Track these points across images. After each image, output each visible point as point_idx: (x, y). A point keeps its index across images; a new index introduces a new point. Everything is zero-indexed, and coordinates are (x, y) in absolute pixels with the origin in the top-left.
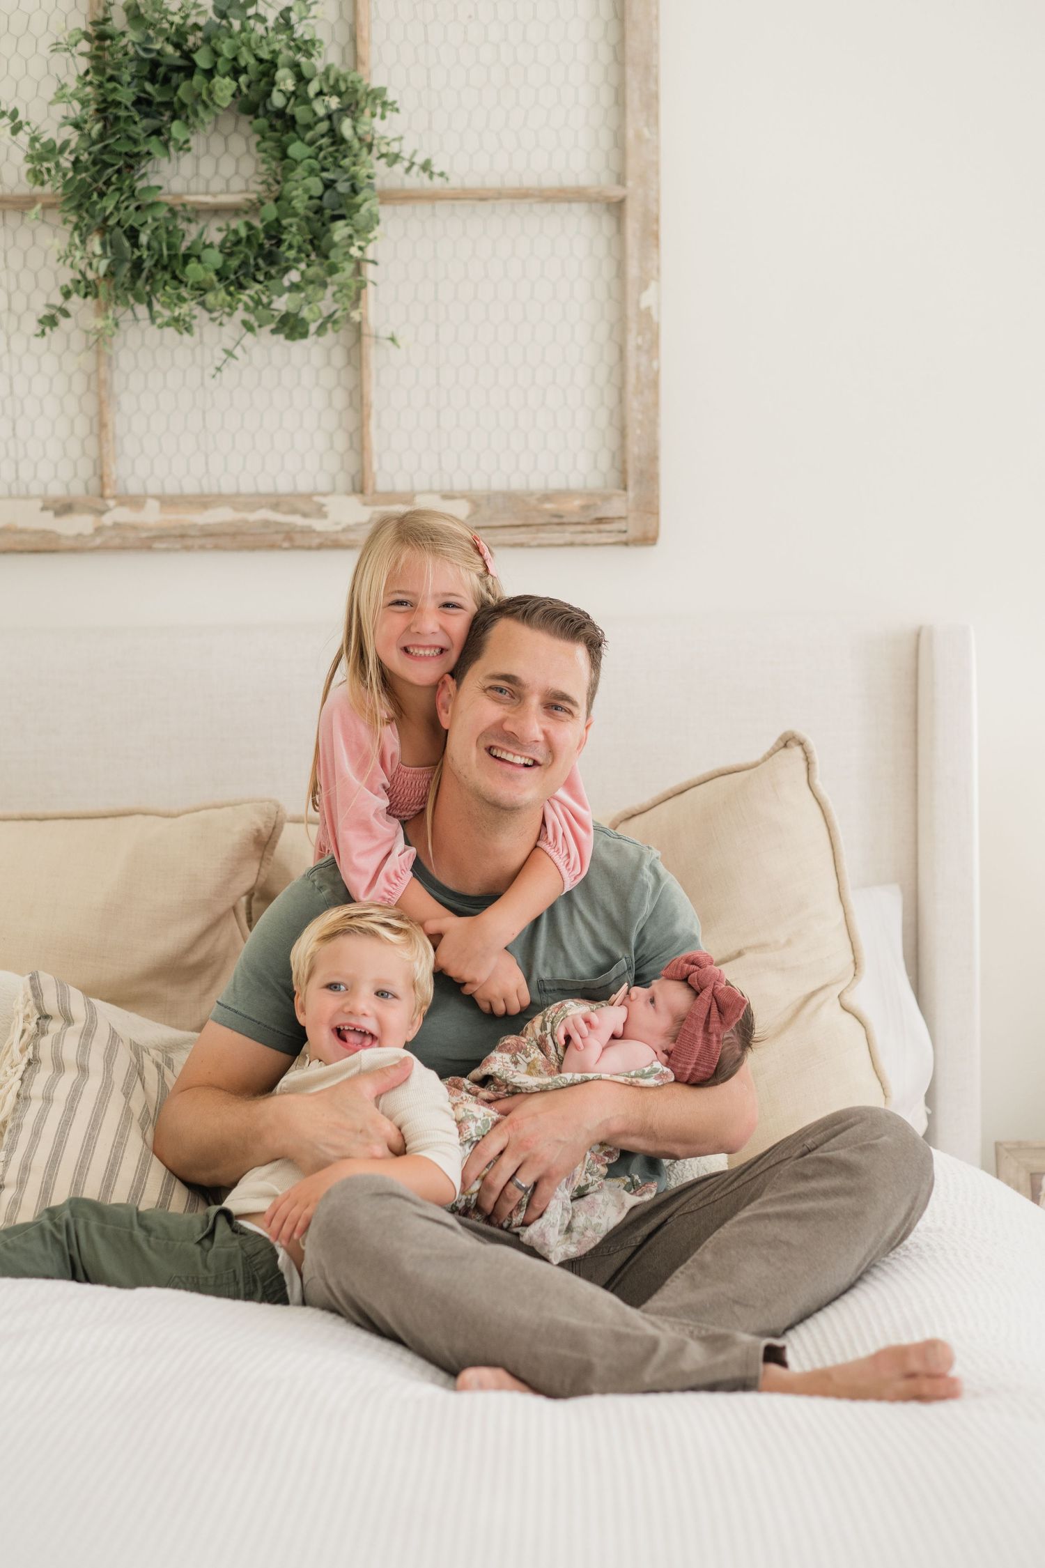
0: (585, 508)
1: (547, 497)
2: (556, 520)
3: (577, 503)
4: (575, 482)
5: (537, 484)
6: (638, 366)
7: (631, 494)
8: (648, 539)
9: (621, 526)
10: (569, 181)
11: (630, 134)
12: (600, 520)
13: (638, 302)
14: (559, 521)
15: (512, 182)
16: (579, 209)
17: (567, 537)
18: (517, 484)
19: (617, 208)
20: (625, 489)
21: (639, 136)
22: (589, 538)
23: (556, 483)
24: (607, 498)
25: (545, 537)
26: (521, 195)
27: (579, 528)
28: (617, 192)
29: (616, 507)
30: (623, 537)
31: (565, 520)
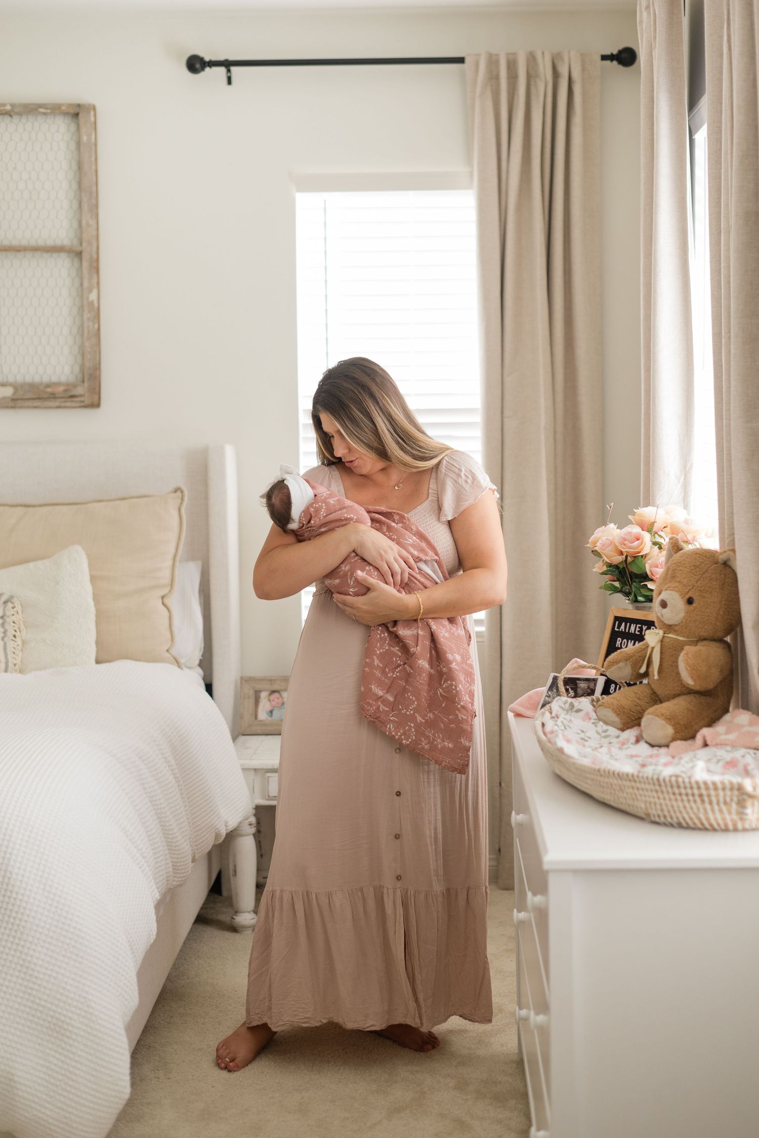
0: (65, 391)
1: (48, 386)
2: (52, 396)
3: (61, 389)
4: (63, 379)
5: (46, 379)
6: (88, 327)
7: (86, 384)
8: (96, 405)
9: (82, 399)
10: (58, 243)
11: (84, 222)
12: (72, 396)
13: (88, 298)
14: (53, 396)
15: (33, 243)
16: (63, 255)
17: (57, 404)
18: (37, 379)
19: (79, 254)
20: (83, 382)
21: (87, 224)
22: (68, 404)
23: (54, 379)
24: (75, 386)
25: (47, 403)
26: (36, 249)
27: (63, 400)
28: (78, 249)
29: (79, 391)
30: (82, 404)
31: (57, 396)
